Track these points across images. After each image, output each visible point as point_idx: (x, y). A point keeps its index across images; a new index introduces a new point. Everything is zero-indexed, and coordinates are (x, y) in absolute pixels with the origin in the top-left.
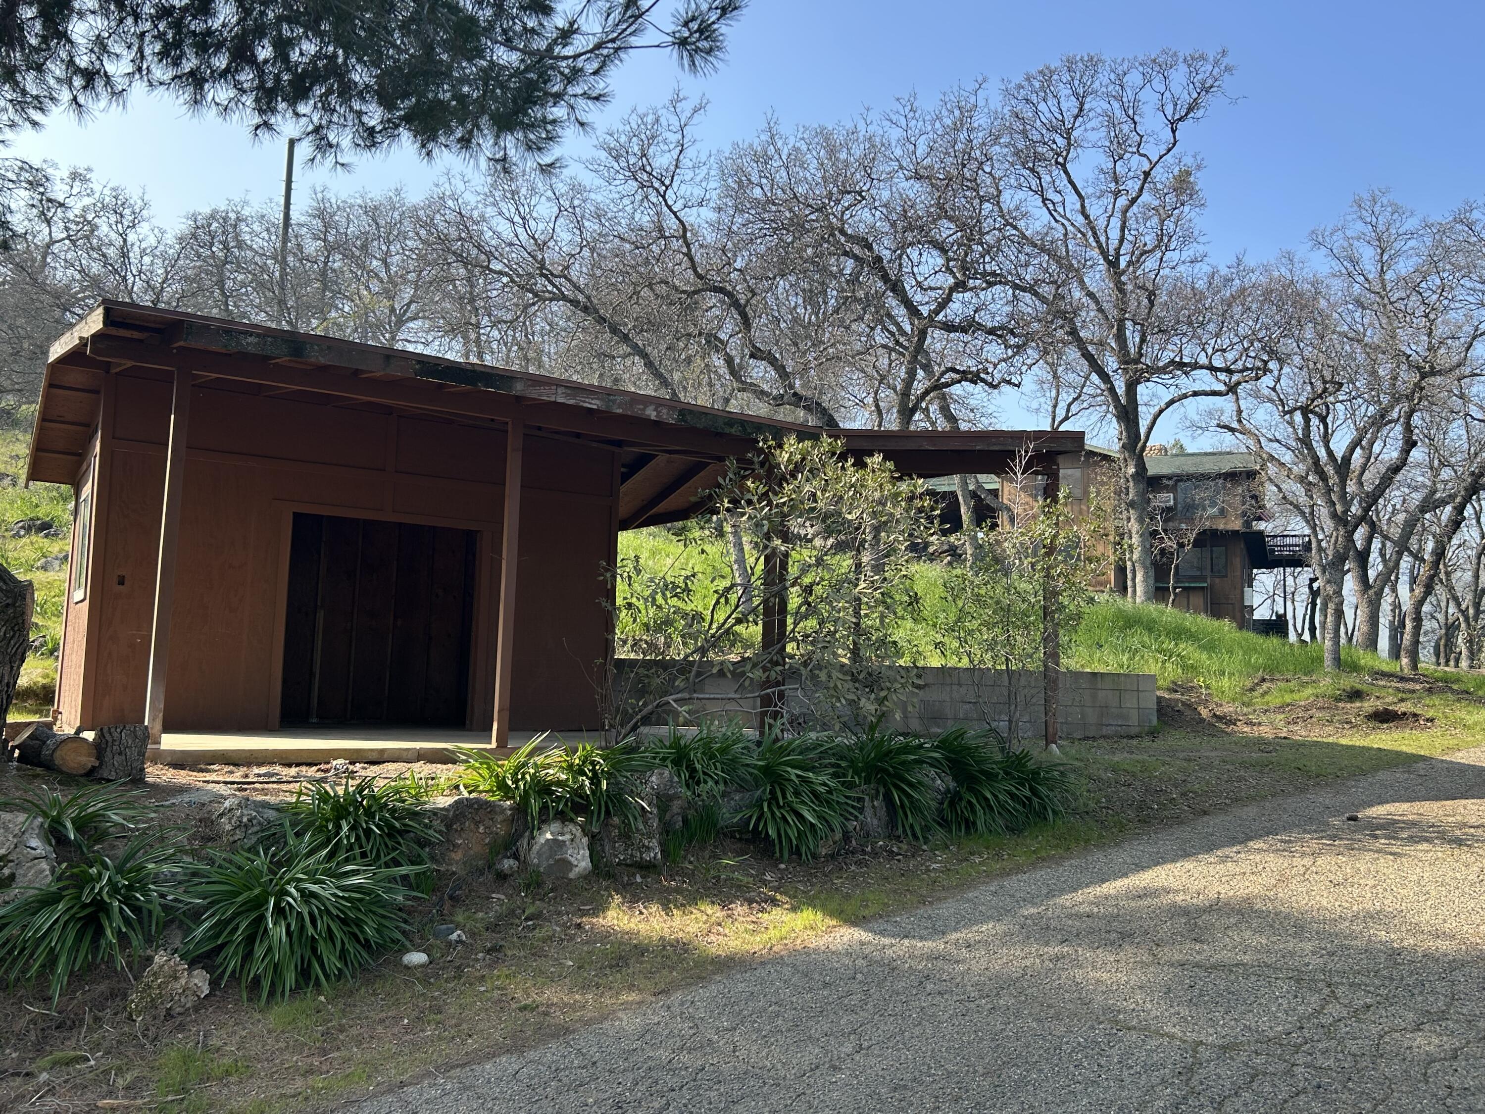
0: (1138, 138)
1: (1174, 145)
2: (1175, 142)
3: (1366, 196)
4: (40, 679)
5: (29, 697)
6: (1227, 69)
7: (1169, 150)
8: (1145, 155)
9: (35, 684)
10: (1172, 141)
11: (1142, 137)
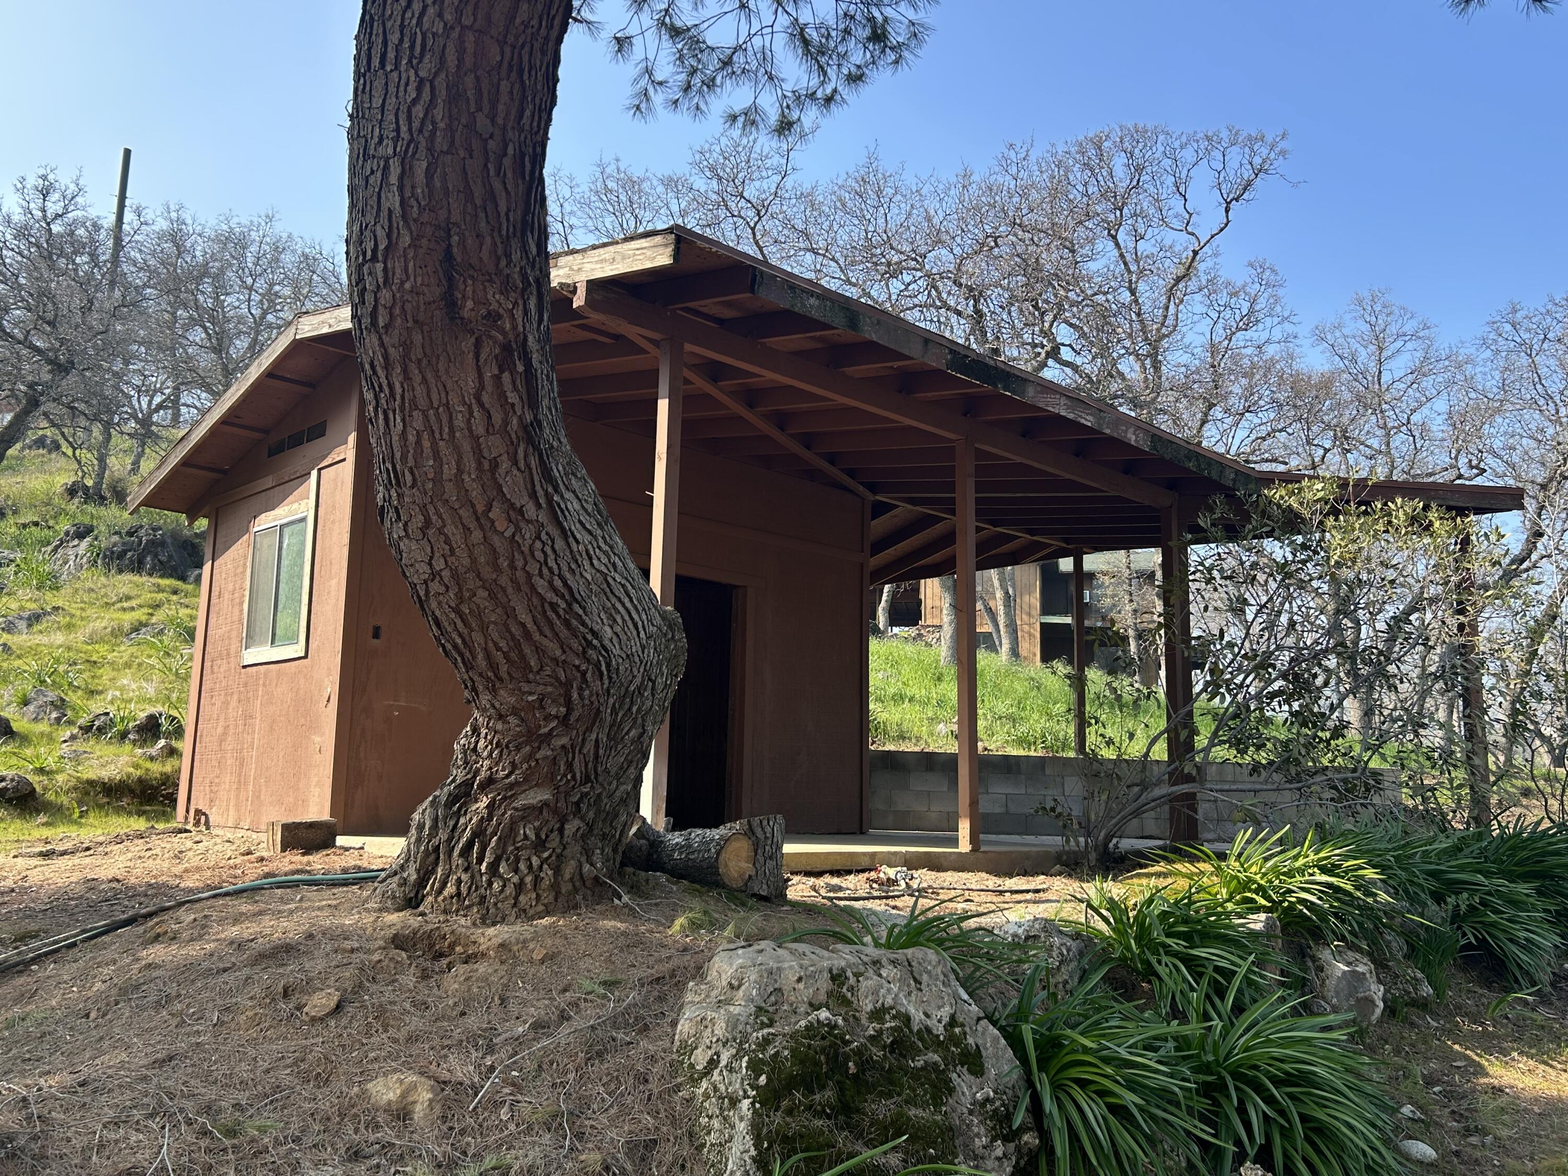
0: (1187, 216)
1: (1226, 225)
2: (1228, 222)
3: (1366, 294)
4: (131, 770)
5: (123, 795)
6: (1283, 153)
7: (1222, 230)
8: (1193, 234)
9: (129, 777)
10: (1225, 221)
11: (1191, 215)
